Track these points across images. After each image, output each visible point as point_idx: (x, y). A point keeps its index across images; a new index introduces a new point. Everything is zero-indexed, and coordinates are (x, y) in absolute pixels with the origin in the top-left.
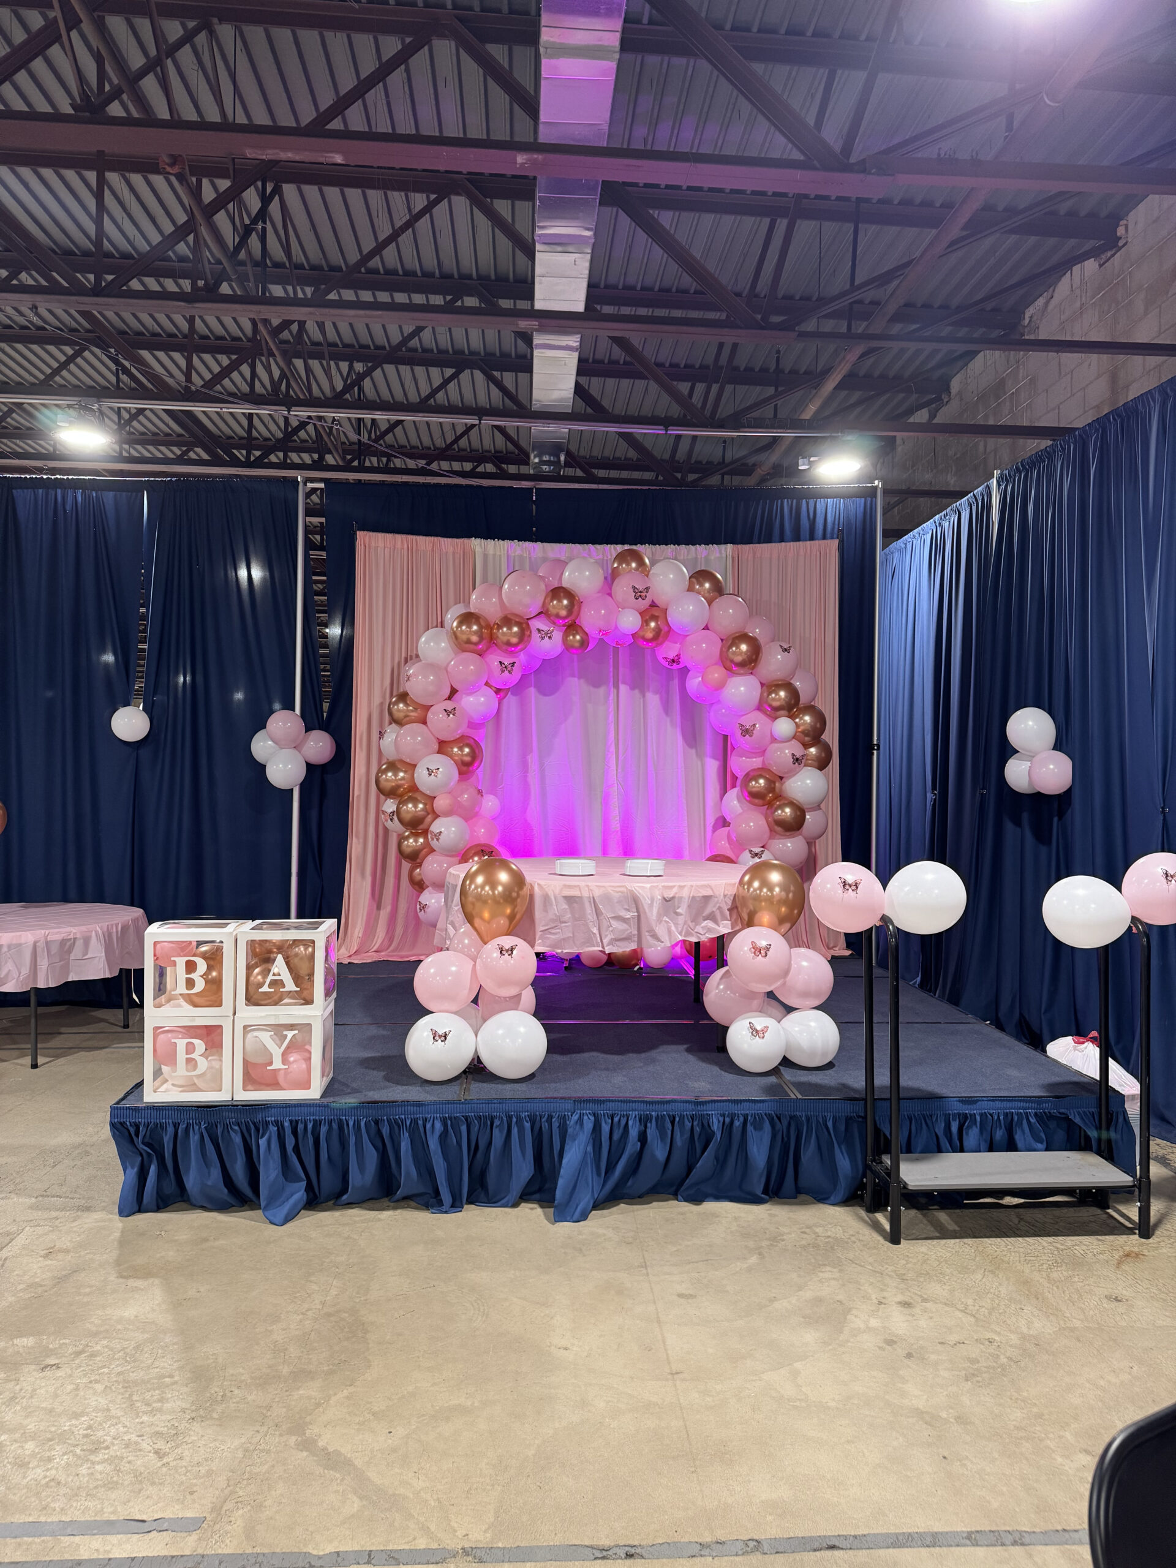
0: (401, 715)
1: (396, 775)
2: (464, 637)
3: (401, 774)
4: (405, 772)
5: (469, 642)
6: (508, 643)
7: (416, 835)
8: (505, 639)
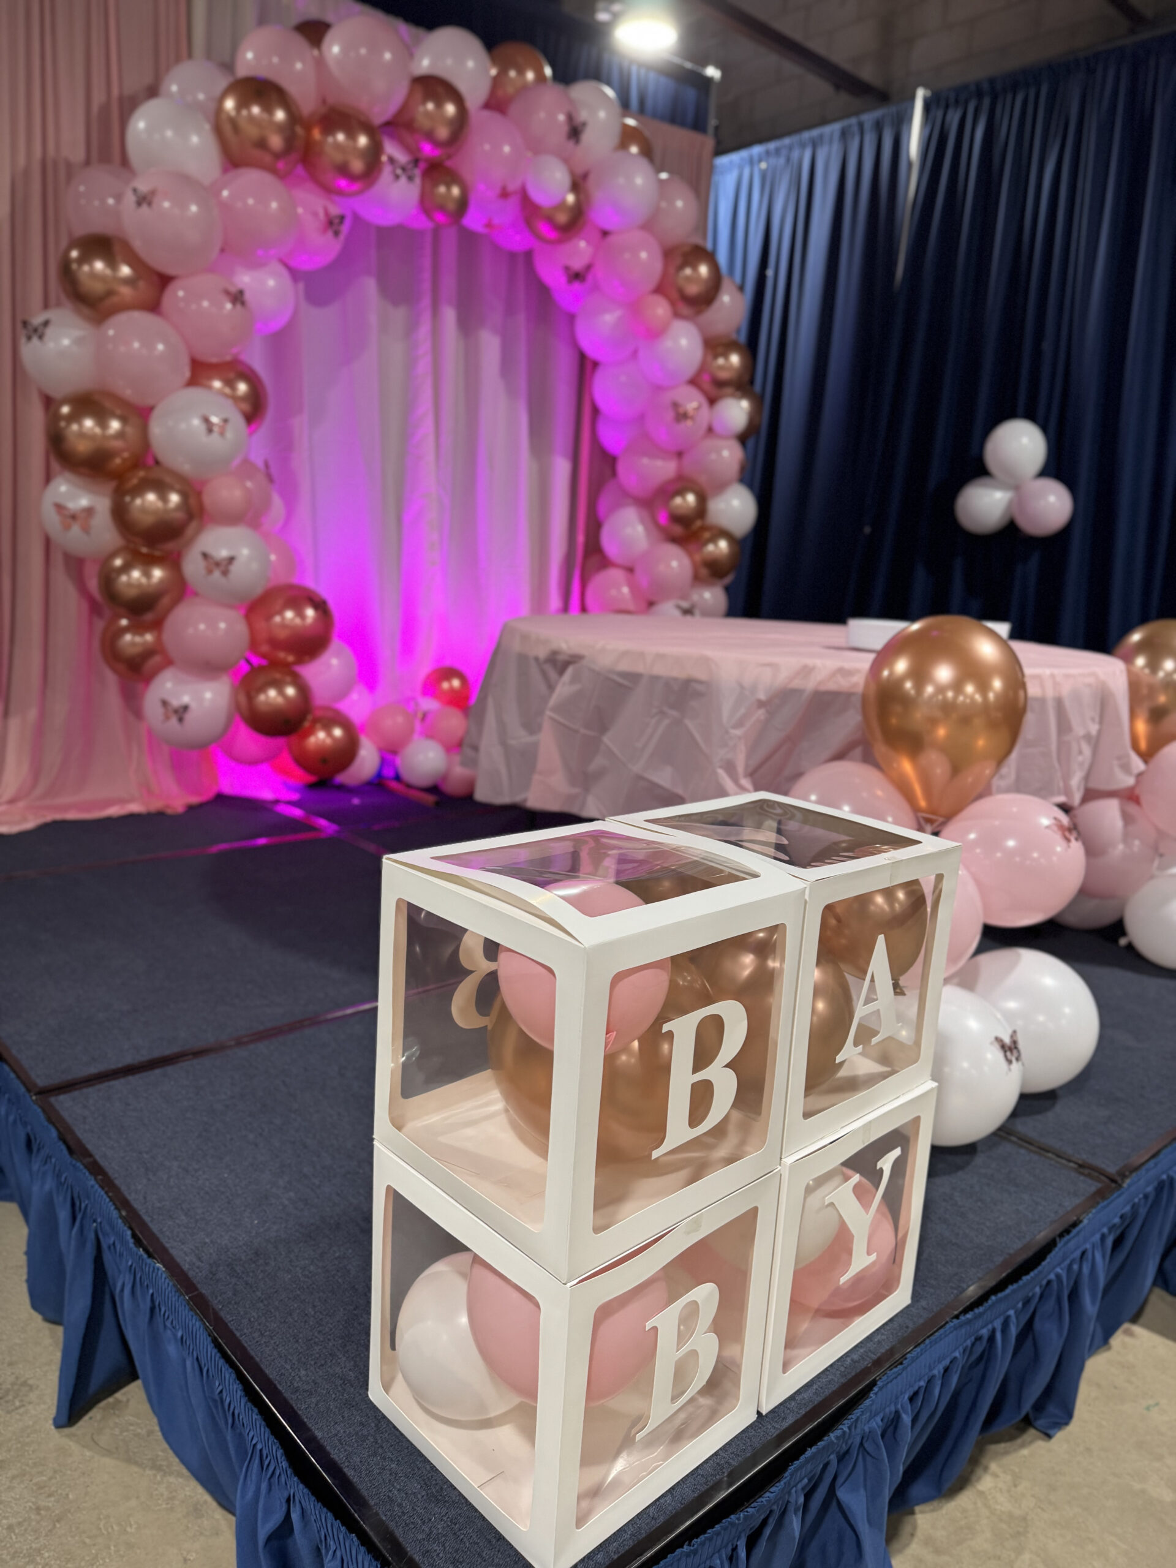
0: (98, 288)
1: (102, 423)
2: (253, 132)
3: (115, 425)
4: (123, 419)
5: (262, 144)
6: (343, 170)
7: (148, 562)
8: (338, 157)
